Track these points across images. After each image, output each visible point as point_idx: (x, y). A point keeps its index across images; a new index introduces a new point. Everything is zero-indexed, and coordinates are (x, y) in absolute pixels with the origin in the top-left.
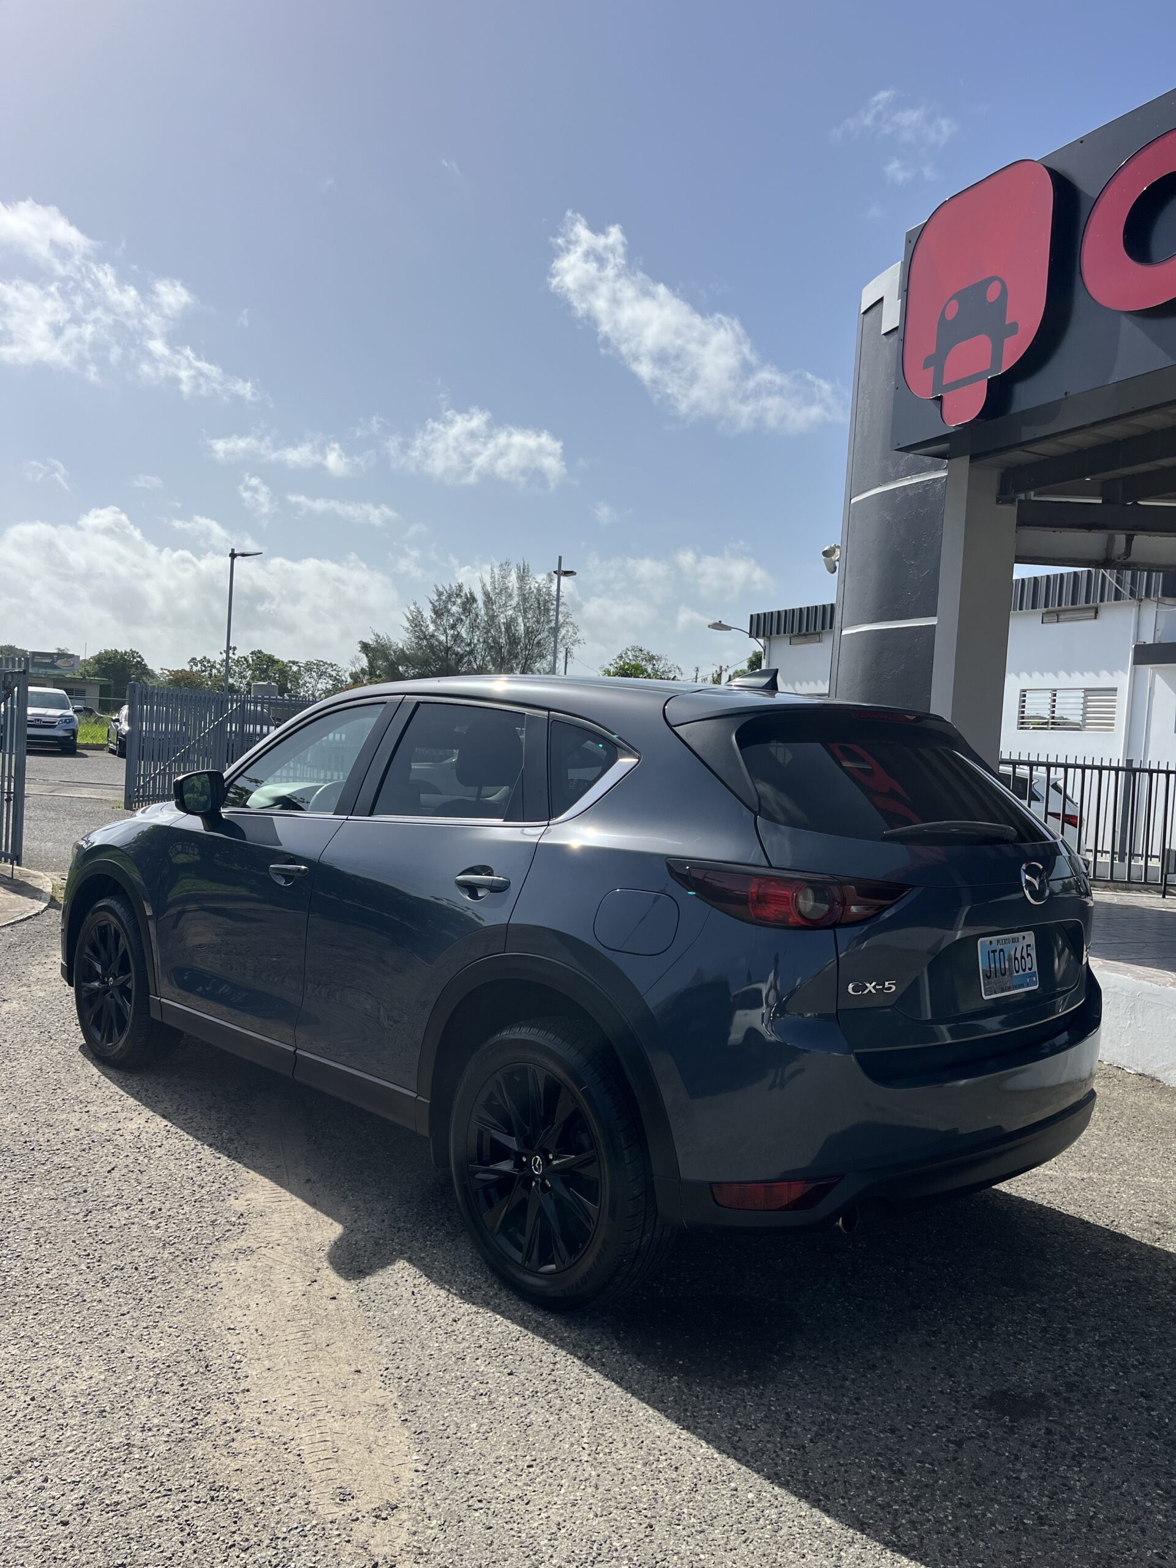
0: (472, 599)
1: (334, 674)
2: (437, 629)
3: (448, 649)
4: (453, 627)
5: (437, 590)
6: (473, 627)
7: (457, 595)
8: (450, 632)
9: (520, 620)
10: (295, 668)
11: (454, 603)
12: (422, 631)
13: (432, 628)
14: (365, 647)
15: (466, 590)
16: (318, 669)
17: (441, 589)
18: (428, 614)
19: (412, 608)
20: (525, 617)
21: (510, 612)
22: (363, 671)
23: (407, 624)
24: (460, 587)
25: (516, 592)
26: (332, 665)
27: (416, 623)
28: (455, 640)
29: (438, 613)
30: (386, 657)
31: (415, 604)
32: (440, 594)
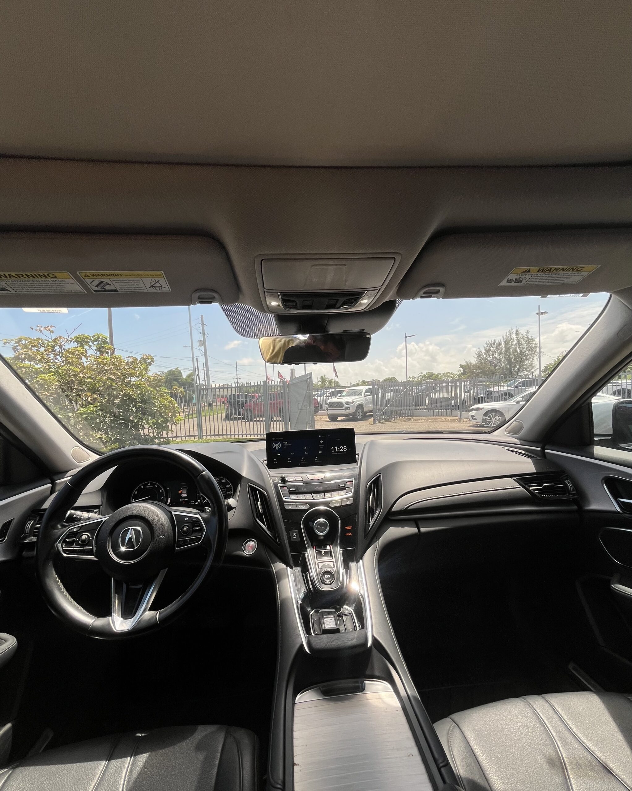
0: (500, 344)
1: (452, 376)
2: (487, 356)
3: (490, 362)
4: (493, 355)
5: (487, 343)
6: (500, 354)
7: (493, 344)
8: (491, 357)
9: (518, 349)
10: (440, 376)
11: (493, 347)
12: (481, 357)
13: (485, 356)
14: (461, 366)
15: (497, 342)
16: (447, 374)
17: (488, 343)
18: (484, 351)
19: (478, 350)
20: (519, 347)
21: (514, 346)
22: (462, 373)
23: (476, 356)
24: (495, 342)
25: (515, 339)
26: (451, 373)
27: (479, 355)
28: (493, 359)
29: (487, 351)
30: (470, 368)
31: (479, 349)
32: (487, 345)
